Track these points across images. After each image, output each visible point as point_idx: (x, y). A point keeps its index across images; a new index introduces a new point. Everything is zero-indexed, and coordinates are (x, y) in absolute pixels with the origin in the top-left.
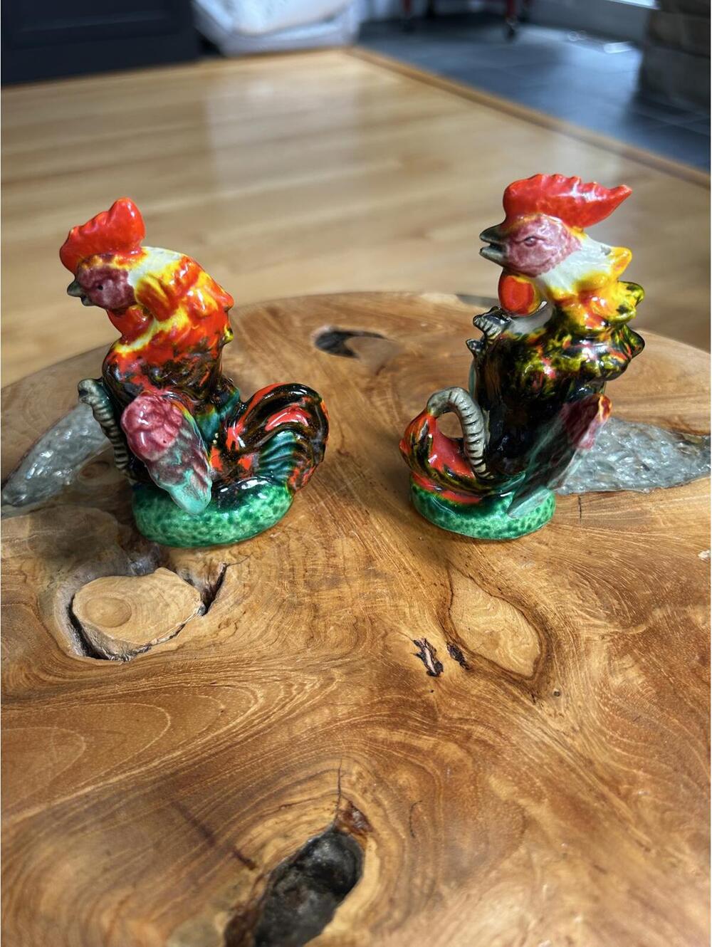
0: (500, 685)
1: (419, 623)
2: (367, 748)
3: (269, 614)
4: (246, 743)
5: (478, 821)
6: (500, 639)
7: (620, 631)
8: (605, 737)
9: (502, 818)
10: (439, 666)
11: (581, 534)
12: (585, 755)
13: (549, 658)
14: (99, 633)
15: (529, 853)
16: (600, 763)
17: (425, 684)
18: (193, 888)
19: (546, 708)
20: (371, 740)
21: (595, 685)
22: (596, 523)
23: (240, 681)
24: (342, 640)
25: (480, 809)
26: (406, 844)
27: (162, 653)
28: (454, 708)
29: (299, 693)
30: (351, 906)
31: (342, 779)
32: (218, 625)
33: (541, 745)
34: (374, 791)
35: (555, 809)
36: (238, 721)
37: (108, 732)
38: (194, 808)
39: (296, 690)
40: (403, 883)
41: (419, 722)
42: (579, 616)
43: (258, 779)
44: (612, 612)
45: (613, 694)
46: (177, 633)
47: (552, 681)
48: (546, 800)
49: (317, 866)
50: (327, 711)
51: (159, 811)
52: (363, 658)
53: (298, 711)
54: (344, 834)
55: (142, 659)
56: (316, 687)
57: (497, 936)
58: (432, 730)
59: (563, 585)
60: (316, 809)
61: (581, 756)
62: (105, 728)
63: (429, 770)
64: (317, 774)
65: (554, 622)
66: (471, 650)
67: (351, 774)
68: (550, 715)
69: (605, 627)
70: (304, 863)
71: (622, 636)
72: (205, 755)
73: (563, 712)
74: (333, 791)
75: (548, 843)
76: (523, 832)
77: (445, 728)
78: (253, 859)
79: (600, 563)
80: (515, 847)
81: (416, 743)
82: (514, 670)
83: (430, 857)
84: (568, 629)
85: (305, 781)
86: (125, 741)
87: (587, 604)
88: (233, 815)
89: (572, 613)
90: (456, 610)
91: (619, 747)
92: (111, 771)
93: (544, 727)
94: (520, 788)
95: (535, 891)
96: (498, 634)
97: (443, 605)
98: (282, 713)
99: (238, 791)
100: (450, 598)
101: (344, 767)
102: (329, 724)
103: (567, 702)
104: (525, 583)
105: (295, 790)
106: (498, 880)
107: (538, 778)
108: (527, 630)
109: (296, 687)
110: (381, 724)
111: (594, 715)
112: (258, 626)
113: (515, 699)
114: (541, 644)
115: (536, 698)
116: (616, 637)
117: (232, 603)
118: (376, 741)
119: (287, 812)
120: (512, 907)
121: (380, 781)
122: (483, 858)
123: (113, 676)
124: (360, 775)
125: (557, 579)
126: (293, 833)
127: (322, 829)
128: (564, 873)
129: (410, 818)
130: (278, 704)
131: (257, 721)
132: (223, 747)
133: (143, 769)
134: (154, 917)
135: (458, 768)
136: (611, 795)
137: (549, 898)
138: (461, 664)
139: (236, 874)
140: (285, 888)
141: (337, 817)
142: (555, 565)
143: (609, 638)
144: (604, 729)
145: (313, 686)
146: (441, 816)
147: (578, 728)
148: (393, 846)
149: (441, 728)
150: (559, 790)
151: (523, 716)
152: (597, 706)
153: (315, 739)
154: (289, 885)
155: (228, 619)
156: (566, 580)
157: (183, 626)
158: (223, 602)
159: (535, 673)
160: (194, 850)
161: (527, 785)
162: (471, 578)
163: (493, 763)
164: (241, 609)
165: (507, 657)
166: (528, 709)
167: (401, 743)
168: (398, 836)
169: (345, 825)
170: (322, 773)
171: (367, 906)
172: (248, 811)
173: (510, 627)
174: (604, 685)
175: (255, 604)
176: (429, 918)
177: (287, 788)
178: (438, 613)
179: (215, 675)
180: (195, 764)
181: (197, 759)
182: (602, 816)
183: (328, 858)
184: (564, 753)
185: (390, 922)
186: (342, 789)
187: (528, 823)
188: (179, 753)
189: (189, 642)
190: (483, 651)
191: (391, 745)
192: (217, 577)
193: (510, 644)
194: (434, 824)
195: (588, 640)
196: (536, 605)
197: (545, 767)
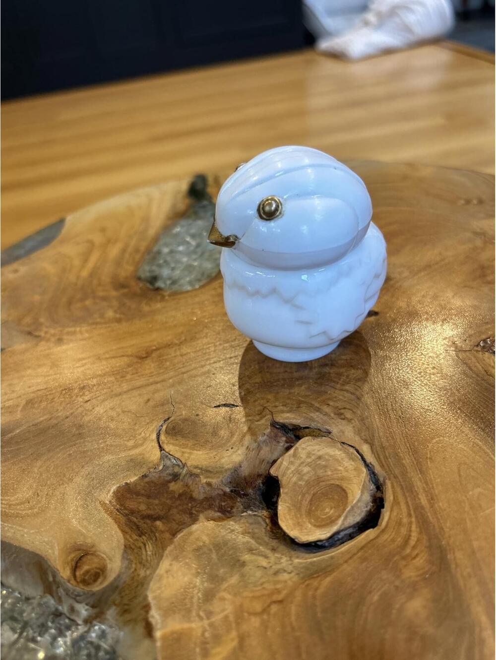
32: (341, 421)
117: (317, 414)
155: (335, 414)
157: (344, 443)
189: (361, 437)
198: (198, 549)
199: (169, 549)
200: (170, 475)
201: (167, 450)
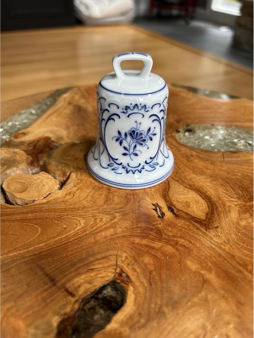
0: (191, 223)
1: (155, 197)
2: (130, 246)
3: (88, 191)
4: (74, 242)
5: (181, 280)
6: (190, 204)
7: (243, 203)
8: (239, 246)
9: (193, 279)
10: (163, 214)
11: (224, 166)
12: (231, 253)
13: (212, 213)
14: (13, 195)
15: (206, 295)
16: (238, 257)
17: (157, 221)
18: (44, 304)
19: (212, 233)
20: (132, 243)
21: (234, 224)
22: (230, 163)
23: (74, 216)
24: (120, 203)
25: (183, 275)
26: (148, 288)
27: (40, 204)
28: (170, 231)
29: (100, 222)
30: (120, 316)
31: (118, 259)
32: (65, 194)
33: (210, 248)
34: (133, 264)
35: (218, 276)
36: (71, 232)
37: (11, 234)
38: (48, 268)
39: (99, 221)
40: (146, 306)
41: (154, 236)
42: (225, 197)
43: (79, 257)
44: (239, 196)
45: (242, 228)
46: (47, 196)
47: (214, 222)
48: (214, 272)
49: (104, 298)
50: (112, 230)
51: (31, 269)
52: (129, 209)
53: (99, 230)
54: (118, 283)
55: (30, 206)
56: (108, 220)
57: (192, 333)
58: (160, 240)
59: (217, 185)
60: (105, 271)
61: (229, 253)
62: (10, 233)
63: (159, 257)
64: (106, 257)
65: (214, 199)
66: (178, 208)
67: (122, 257)
68: (214, 236)
69: (237, 201)
70: (98, 296)
71: (244, 205)
72: (55, 246)
73: (219, 234)
74: (114, 264)
75: (215, 290)
76: (203, 285)
77: (166, 239)
78: (74, 293)
79: (233, 177)
80: (200, 292)
81: (153, 245)
82: (197, 217)
83: (159, 295)
84: (220, 202)
85: (101, 259)
86: (18, 238)
87: (228, 193)
88: (65, 272)
89: (222, 196)
90: (171, 193)
91: (246, 250)
92: (11, 251)
93: (211, 241)
94: (201, 266)
95: (209, 312)
96: (189, 203)
97: (165, 191)
98: (92, 230)
99: (68, 262)
100: (168, 188)
101: (119, 253)
102: (113, 235)
103: (222, 231)
104: (201, 184)
105: (95, 263)
106: (192, 307)
107: (209, 262)
108: (202, 201)
109: (99, 220)
110: (137, 236)
111: (234, 236)
112: (83, 195)
113: (198, 229)
114: (209, 207)
115: (207, 229)
116: (242, 205)
117: (72, 186)
118: (134, 243)
119: (91, 273)
120: (198, 319)
121: (136, 261)
122: (185, 296)
123: (17, 212)
124: (126, 258)
125: (215, 183)
126: (94, 282)
127: (107, 280)
128: (223, 304)
129: (150, 277)
130: (90, 226)
131: (80, 233)
132: (63, 243)
133: (25, 250)
134: (23, 316)
135: (172, 256)
136: (244, 271)
137: (217, 316)
138: (173, 214)
139: (64, 299)
140: (89, 307)
141: (115, 275)
142: (214, 177)
143: (238, 206)
144: (238, 242)
145: (106, 220)
146: (164, 277)
147: (227, 242)
148: (141, 290)
149: (163, 239)
150: (219, 268)
151: (202, 236)
152: (235, 233)
153: (106, 241)
154: (91, 306)
155: (70, 192)
156: (219, 183)
157: (50, 194)
158: (69, 185)
159: (206, 218)
160: (46, 287)
161: (204, 265)
162: (177, 181)
163: (189, 255)
164: (76, 188)
165: (193, 212)
166: (204, 233)
167: (146, 244)
168: (144, 285)
169: (119, 279)
170: (109, 256)
171: (128, 316)
172: (73, 271)
173: (195, 200)
174: (238, 224)
175: (82, 187)
176: (158, 323)
177: (92, 261)
178: (163, 193)
179: (62, 214)
180: (50, 249)
181: (51, 247)
182: (240, 280)
183: (110, 294)
184: (221, 252)
185: (139, 324)
186: (118, 263)
187: (205, 282)
188: (43, 245)
189: (51, 200)
190: (183, 209)
191: (141, 245)
192: (67, 177)
193: (195, 206)
194: (161, 280)
195: (229, 206)
196: (206, 192)
197: (213, 257)
200: (52, 148)
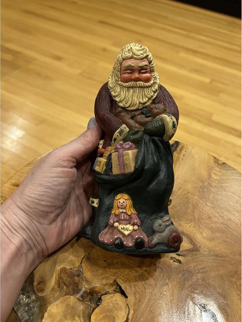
0: (191, 254)
3: (140, 282)
7: (195, 223)
10: (179, 260)
13: (192, 240)
17: (182, 267)
19: (202, 251)
27: (133, 315)
32: (134, 296)
44: (189, 220)
46: (128, 307)
47: (197, 245)
58: (193, 275)
61: (215, 255)
65: (184, 231)
69: (192, 224)
87: (185, 222)
94: (214, 271)
103: (203, 247)
112: (141, 288)
115: (198, 251)
117: (130, 288)
155: (134, 292)
159: (193, 246)
164: (133, 287)
166: (200, 254)
184: (212, 257)
189: (134, 307)
198: (68, 305)
199: (62, 298)
200: (78, 274)
201: (82, 265)
